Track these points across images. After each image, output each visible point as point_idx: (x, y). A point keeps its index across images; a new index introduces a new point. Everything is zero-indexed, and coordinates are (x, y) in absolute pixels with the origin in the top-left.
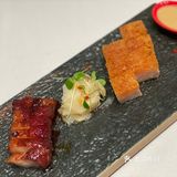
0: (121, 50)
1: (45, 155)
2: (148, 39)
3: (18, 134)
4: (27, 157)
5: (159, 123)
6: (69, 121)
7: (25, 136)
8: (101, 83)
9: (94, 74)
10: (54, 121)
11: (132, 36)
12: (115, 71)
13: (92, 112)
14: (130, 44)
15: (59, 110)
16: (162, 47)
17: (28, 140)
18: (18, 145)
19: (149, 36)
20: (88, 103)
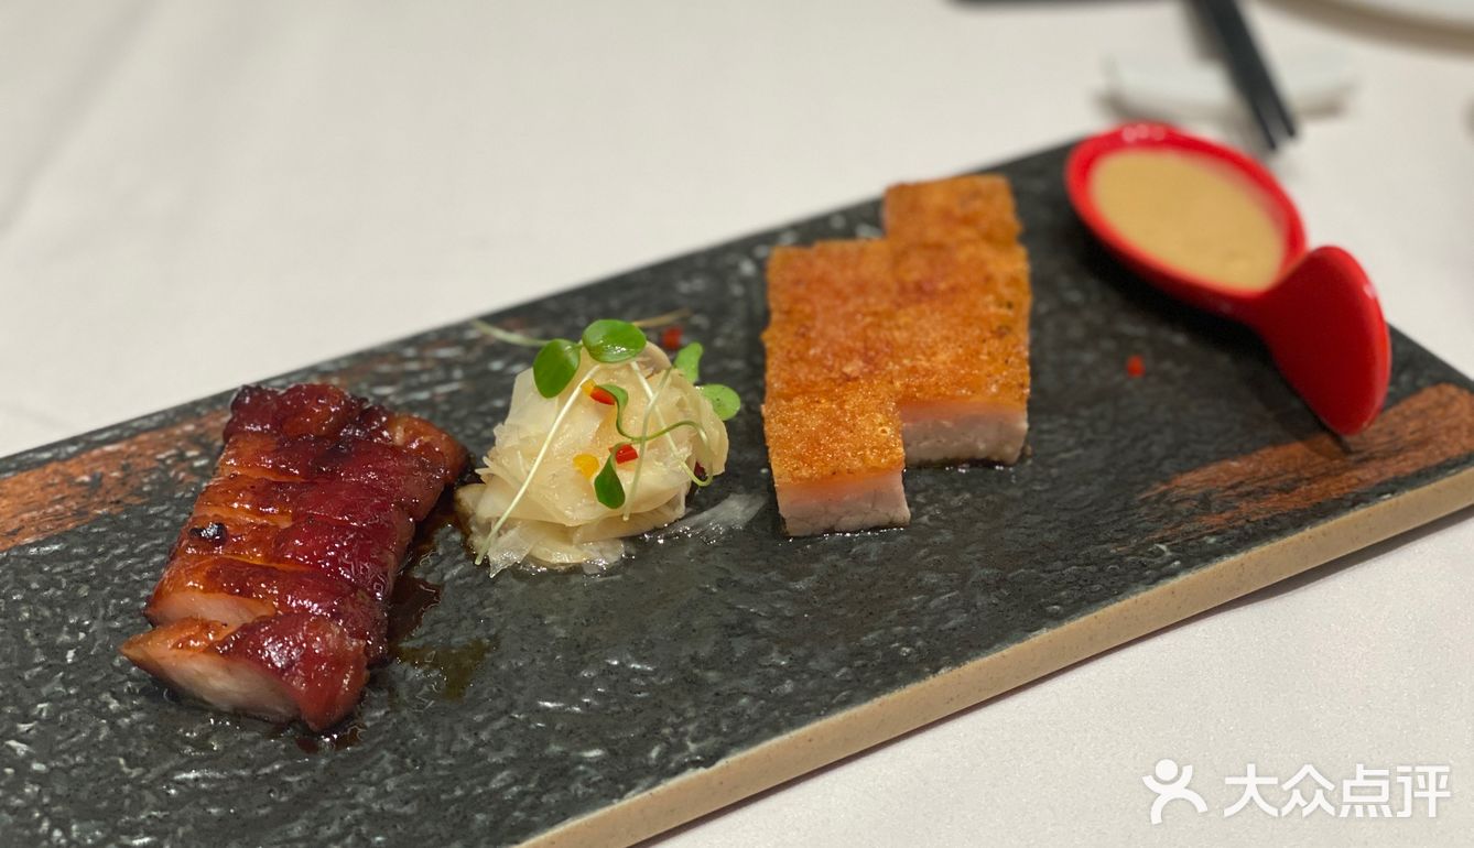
0: (861, 288)
1: (338, 662)
2: (1014, 264)
3: (223, 537)
4: (241, 648)
5: (957, 660)
6: (501, 553)
7: (257, 556)
8: (716, 407)
9: (692, 354)
10: (423, 535)
11: (934, 233)
12: (803, 373)
13: (632, 539)
14: (916, 270)
15: (466, 495)
16: (1076, 331)
17: (268, 574)
18: (213, 583)
19: (1021, 252)
20: (626, 477)
